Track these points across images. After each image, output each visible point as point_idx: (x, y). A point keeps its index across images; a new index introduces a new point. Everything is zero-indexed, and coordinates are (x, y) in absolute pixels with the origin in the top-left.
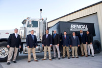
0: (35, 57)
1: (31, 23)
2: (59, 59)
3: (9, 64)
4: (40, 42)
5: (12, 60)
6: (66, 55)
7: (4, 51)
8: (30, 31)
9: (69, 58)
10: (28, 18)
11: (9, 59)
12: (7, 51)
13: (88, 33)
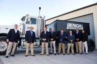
0: (32, 52)
1: (29, 20)
2: (55, 54)
3: (7, 57)
4: (38, 38)
5: (10, 54)
6: (62, 52)
7: (3, 45)
8: (28, 28)
9: (64, 54)
10: (27, 15)
11: (8, 52)
12: (6, 45)
13: (83, 32)
